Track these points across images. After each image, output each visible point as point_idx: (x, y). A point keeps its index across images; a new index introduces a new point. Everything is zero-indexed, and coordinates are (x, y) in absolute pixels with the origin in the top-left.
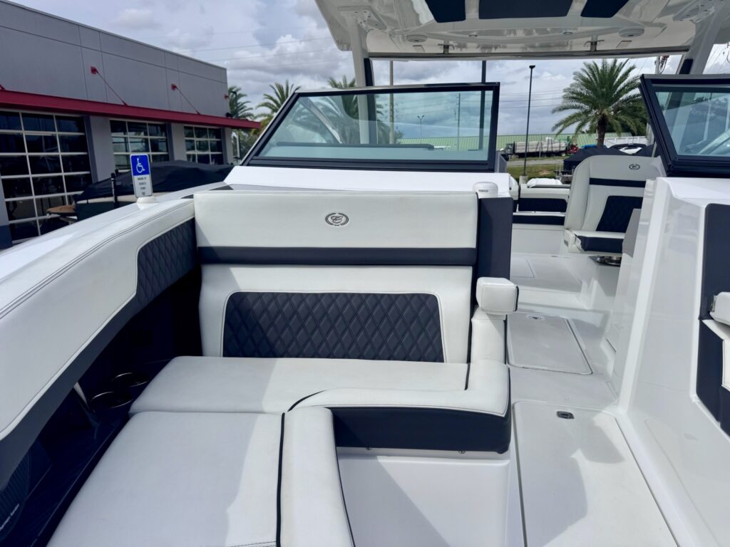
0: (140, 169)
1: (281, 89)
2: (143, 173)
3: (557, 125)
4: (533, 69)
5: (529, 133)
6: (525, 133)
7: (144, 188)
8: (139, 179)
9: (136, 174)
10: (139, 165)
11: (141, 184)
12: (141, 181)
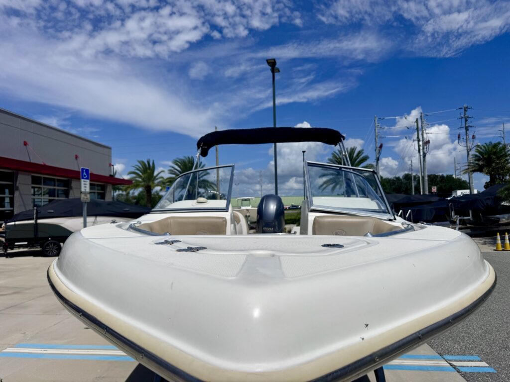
0: (85, 176)
2: (87, 179)
4: (305, 153)
7: (85, 187)
8: (84, 181)
9: (83, 178)
10: (85, 174)
11: (85, 184)
12: (85, 183)
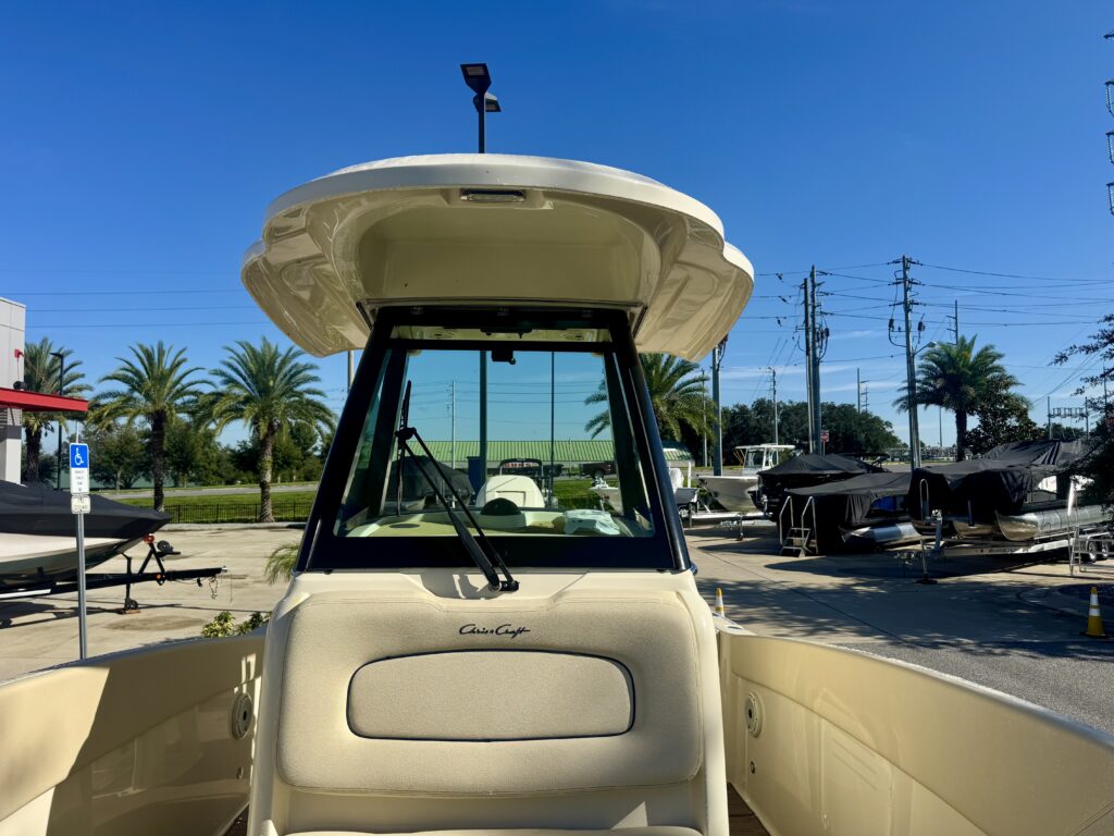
1: (149, 356)
3: (593, 423)
5: (555, 439)
6: (550, 439)
